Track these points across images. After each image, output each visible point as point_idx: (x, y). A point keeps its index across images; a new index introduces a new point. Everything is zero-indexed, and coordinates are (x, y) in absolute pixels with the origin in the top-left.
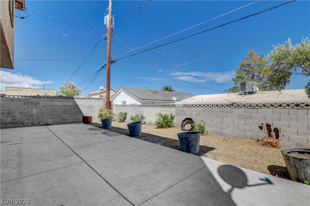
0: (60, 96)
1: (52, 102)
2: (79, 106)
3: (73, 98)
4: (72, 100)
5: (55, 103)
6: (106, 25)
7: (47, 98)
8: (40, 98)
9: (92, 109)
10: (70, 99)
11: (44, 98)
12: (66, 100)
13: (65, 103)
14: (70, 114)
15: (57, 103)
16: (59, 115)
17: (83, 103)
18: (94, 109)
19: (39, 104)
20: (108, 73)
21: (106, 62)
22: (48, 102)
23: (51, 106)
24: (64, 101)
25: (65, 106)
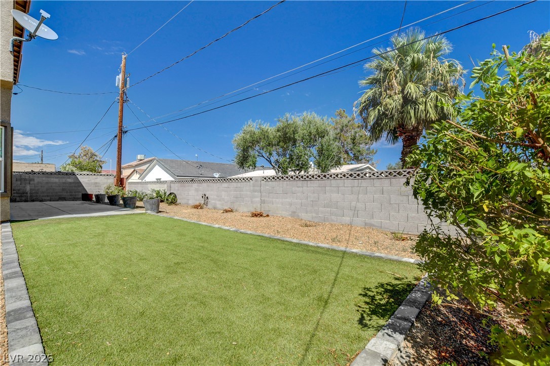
0: (59, 172)
1: (48, 179)
2: (82, 183)
3: (74, 174)
4: (73, 176)
5: (52, 179)
6: (118, 86)
7: (43, 174)
8: (35, 173)
9: (98, 186)
10: (71, 176)
11: (39, 174)
12: (66, 176)
13: (64, 180)
14: (70, 192)
15: (55, 180)
16: (57, 193)
17: (87, 180)
18: (100, 186)
19: (34, 180)
20: (119, 145)
21: (117, 132)
22: (44, 179)
23: (47, 183)
24: (63, 178)
25: (64, 183)
